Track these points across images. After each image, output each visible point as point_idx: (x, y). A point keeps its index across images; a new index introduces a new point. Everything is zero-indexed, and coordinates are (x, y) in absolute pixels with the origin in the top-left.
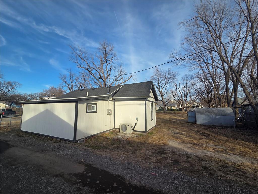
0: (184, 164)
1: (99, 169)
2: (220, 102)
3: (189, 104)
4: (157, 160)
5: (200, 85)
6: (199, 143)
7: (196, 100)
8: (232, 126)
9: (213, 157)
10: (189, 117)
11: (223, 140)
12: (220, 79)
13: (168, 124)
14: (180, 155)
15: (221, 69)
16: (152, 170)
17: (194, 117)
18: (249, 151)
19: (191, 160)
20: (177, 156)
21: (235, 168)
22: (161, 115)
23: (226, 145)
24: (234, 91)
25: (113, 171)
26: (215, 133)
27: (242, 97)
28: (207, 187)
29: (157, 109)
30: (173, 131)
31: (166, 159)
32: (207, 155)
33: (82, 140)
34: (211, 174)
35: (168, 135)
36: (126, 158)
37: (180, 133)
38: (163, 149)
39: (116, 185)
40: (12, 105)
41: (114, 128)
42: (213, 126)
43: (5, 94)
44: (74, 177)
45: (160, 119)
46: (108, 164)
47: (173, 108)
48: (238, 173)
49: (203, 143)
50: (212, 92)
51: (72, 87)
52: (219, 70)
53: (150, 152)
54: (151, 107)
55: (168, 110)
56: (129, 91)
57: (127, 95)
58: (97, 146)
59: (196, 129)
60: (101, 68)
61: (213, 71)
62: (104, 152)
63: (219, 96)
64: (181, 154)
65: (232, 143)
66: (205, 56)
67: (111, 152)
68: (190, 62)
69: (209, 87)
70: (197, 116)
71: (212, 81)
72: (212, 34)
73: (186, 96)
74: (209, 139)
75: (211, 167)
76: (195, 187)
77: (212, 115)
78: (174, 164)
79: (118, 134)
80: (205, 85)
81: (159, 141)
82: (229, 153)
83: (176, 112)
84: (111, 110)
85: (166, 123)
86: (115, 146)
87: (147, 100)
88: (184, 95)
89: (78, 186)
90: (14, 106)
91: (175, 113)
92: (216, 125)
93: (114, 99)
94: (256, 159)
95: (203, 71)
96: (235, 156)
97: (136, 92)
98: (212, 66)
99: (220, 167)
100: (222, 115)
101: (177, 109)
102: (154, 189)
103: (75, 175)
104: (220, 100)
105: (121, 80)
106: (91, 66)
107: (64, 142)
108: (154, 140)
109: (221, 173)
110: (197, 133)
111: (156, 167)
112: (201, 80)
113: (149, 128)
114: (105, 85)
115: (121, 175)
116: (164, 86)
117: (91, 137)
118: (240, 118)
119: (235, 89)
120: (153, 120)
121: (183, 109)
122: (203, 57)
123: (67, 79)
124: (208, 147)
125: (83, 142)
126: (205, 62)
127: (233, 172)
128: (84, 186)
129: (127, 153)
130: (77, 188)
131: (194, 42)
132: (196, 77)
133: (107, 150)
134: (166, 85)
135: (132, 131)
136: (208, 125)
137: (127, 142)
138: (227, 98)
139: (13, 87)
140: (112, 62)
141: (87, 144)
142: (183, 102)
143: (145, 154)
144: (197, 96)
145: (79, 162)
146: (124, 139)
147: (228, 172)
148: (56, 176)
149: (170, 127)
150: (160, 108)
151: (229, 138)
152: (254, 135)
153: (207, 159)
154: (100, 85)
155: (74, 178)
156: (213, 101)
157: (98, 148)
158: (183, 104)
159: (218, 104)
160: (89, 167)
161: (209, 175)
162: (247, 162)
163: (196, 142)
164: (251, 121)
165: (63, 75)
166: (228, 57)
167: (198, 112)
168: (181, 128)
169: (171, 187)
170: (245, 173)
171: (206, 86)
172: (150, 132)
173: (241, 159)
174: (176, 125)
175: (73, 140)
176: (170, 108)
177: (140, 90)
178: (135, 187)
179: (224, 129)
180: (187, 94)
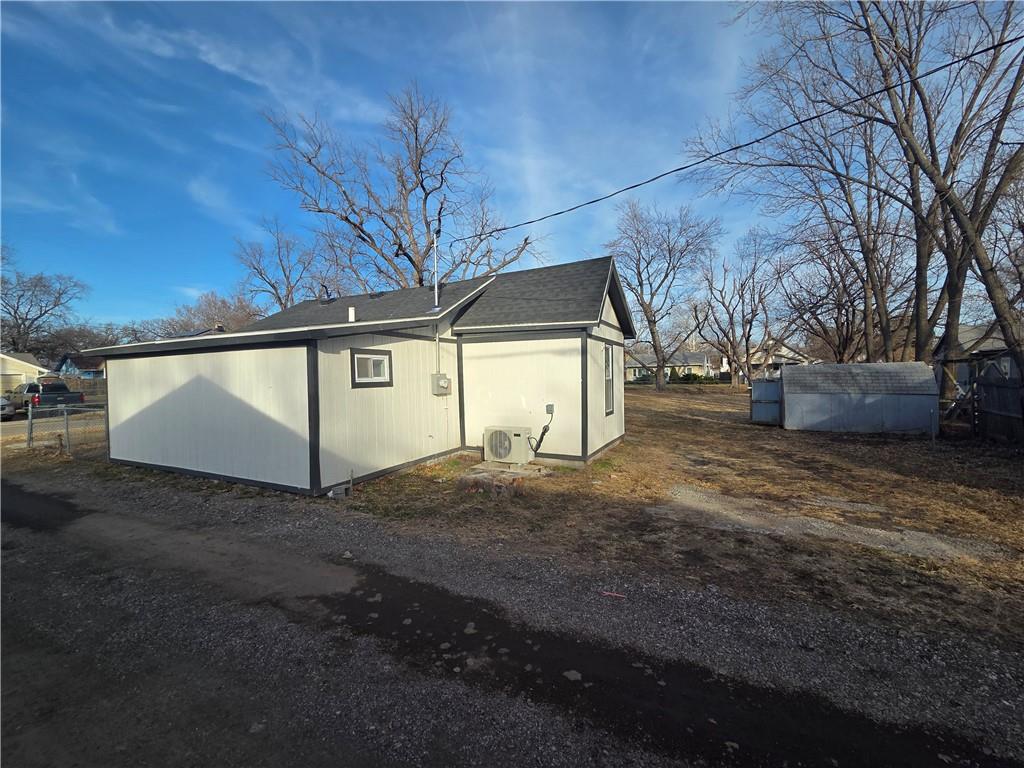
0: (725, 565)
1: (412, 582)
2: (885, 345)
3: (759, 354)
4: (626, 551)
5: (810, 275)
6: (789, 493)
7: (788, 337)
8: (924, 434)
9: (837, 540)
10: (757, 402)
11: (883, 484)
12: (897, 246)
13: (672, 432)
14: (710, 535)
15: (905, 203)
16: (604, 582)
17: (776, 402)
18: (977, 520)
19: (754, 552)
20: (699, 538)
21: (918, 574)
22: (646, 398)
23: (894, 500)
24: (946, 296)
25: (460, 586)
26: (853, 459)
27: (979, 322)
28: (805, 634)
29: (631, 378)
30: (689, 454)
31: (660, 548)
32: (816, 534)
33: (344, 486)
34: (824, 595)
35: (670, 469)
36: (508, 547)
37: (718, 460)
38: (651, 516)
39: (475, 628)
40: (64, 368)
41: (463, 446)
42: (847, 434)
43: (30, 326)
44: (320, 605)
45: (642, 411)
46: (441, 565)
47: (695, 371)
48: (927, 589)
49: (804, 493)
50: (856, 303)
51: (290, 292)
52: (892, 210)
53: (597, 525)
54: (607, 361)
55: (674, 378)
56: (519, 301)
57: (507, 315)
58: (398, 509)
59: (782, 446)
60: (399, 211)
61: (870, 214)
62: (427, 525)
63: (885, 319)
64: (716, 530)
65: (917, 492)
66: (840, 147)
67: (451, 528)
68: (776, 173)
69: (848, 283)
70: (788, 398)
71: (861, 256)
72: (877, 45)
73: (750, 322)
74: (827, 479)
75: (825, 571)
76: (760, 634)
77: (849, 394)
78: (688, 565)
79: (479, 466)
80: (831, 274)
81: (633, 491)
82: (903, 525)
83: (708, 387)
84: (448, 377)
85: (664, 427)
86: (467, 506)
87: (590, 336)
88: (740, 320)
89: (338, 632)
90: (71, 374)
91: (701, 392)
92: (862, 429)
93: (459, 334)
94: (1000, 544)
95: (825, 213)
96: (923, 535)
97: (545, 303)
98: (864, 189)
99: (862, 571)
100: (887, 390)
101: (712, 373)
102: (610, 640)
103: (325, 600)
104: (886, 333)
105: (486, 259)
106: (361, 201)
107: (276, 496)
108: (615, 484)
109: (863, 593)
110: (781, 460)
111: (621, 572)
112: (815, 254)
113: (596, 443)
114: (421, 281)
115: (492, 599)
116: (663, 282)
117: (374, 479)
118: (960, 402)
119: (953, 289)
120: (612, 413)
121: (736, 372)
122: (830, 150)
123: (265, 263)
124: (822, 508)
125: (347, 494)
126: (838, 175)
127: (908, 586)
128: (359, 634)
129: (512, 531)
130: (335, 639)
131: (797, 83)
132: (793, 242)
133: (439, 521)
134: (670, 277)
135: (531, 456)
136: (828, 429)
137: (512, 494)
138: (915, 324)
139: (58, 299)
140: (444, 184)
141: (362, 502)
142: (734, 347)
143: (581, 532)
144: (794, 321)
145: (335, 560)
146: (500, 481)
147: (890, 589)
148: (258, 603)
149: (680, 440)
150: (644, 372)
151: (907, 476)
152: (1006, 465)
153: (815, 548)
154: (400, 284)
155: (323, 611)
156: (857, 338)
157: (404, 513)
158: (735, 353)
159: (876, 351)
160: (375, 575)
161: (816, 597)
162: (966, 557)
163: (775, 490)
164: (1003, 413)
165: (250, 245)
166: (938, 150)
167: (794, 382)
168: (723, 444)
169: (674, 635)
170: (954, 589)
171: (833, 279)
172: (600, 460)
173: (944, 546)
174: (700, 435)
175: (308, 487)
176: (681, 372)
177: (562, 297)
178: (543, 636)
179: (891, 443)
180: (754, 313)
